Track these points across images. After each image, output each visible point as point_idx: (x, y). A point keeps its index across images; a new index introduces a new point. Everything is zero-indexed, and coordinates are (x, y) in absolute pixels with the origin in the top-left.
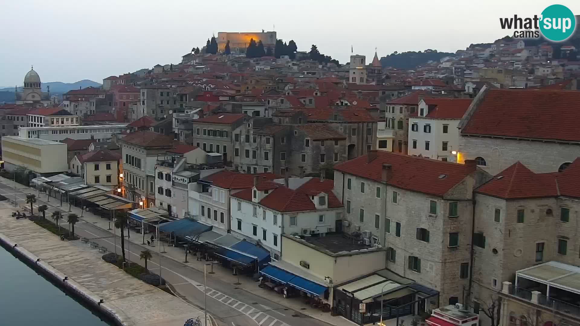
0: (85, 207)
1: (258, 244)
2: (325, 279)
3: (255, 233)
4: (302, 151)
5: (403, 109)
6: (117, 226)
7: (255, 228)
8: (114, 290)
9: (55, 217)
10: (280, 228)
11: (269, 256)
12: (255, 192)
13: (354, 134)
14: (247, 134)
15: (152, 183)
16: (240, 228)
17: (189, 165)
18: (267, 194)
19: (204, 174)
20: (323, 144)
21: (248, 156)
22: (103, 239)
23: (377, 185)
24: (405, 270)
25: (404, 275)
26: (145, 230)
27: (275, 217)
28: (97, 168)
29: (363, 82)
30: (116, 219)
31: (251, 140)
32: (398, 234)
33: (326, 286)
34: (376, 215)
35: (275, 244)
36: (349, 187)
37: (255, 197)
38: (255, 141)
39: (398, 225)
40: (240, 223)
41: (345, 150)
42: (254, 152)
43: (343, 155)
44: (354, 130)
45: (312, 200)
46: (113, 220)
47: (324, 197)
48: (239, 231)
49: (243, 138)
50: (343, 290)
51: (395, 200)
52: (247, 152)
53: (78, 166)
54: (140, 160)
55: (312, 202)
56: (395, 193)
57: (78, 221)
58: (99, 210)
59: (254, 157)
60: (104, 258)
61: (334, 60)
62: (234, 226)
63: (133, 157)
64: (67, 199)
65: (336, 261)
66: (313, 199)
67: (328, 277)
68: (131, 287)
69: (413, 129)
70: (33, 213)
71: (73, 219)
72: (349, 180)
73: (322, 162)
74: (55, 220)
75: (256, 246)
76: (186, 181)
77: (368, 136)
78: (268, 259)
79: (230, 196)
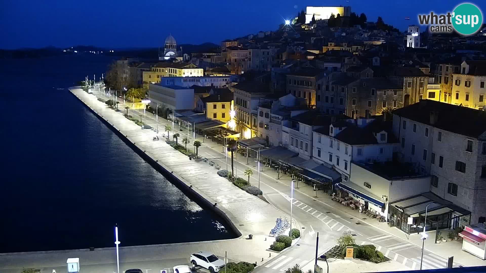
0: (206, 136)
1: (333, 168)
2: (383, 197)
3: (331, 160)
4: (369, 98)
5: (449, 68)
6: (229, 150)
7: (331, 156)
8: (225, 197)
9: (185, 142)
10: (350, 157)
11: (341, 177)
12: (332, 128)
13: (409, 86)
14: (327, 84)
15: (255, 120)
16: (319, 155)
17: (283, 107)
18: (341, 131)
19: (294, 114)
20: (385, 94)
21: (327, 101)
22: (218, 159)
23: (426, 126)
24: (445, 194)
25: (444, 197)
26: (249, 154)
27: (346, 149)
28: (215, 107)
29: (418, 46)
30: (227, 145)
31: (330, 88)
32: (441, 165)
33: (383, 203)
34: (424, 150)
35: (346, 169)
36: (404, 128)
37: (332, 132)
38: (333, 90)
39: (441, 158)
40: (319, 152)
41: (402, 99)
42: (332, 99)
43: (401, 103)
44: (409, 83)
45: (376, 137)
46: (226, 146)
47: (384, 134)
48: (318, 158)
49: (324, 87)
50: (396, 206)
51: (440, 139)
52: (327, 98)
53: (201, 106)
54: (246, 102)
55: (375, 138)
56: (440, 133)
57: (200, 145)
58: (216, 138)
59: (332, 102)
60: (218, 173)
61: (396, 29)
62: (315, 154)
63: (241, 100)
64: (193, 130)
65: (391, 184)
66: (376, 135)
67: (385, 196)
68: (237, 195)
69: (456, 84)
70: (169, 139)
71: (197, 144)
72: (405, 122)
73: (384, 107)
74: (184, 144)
75: (331, 169)
76: (280, 119)
77: (421, 88)
78: (340, 180)
79: (313, 132)
